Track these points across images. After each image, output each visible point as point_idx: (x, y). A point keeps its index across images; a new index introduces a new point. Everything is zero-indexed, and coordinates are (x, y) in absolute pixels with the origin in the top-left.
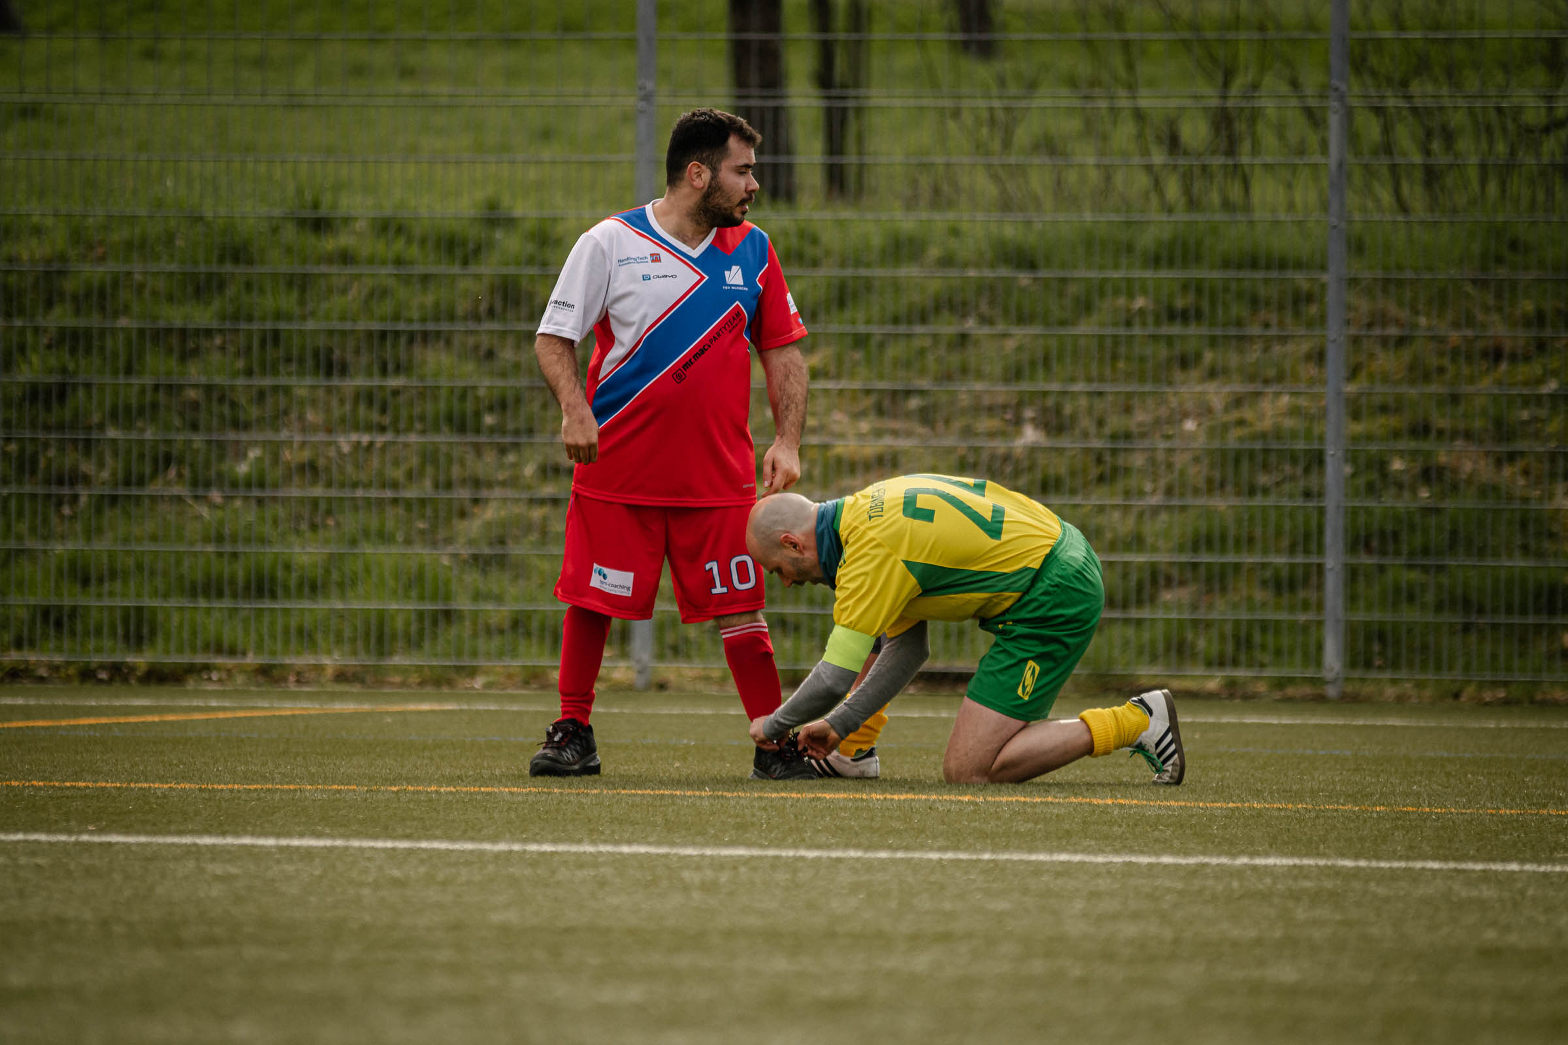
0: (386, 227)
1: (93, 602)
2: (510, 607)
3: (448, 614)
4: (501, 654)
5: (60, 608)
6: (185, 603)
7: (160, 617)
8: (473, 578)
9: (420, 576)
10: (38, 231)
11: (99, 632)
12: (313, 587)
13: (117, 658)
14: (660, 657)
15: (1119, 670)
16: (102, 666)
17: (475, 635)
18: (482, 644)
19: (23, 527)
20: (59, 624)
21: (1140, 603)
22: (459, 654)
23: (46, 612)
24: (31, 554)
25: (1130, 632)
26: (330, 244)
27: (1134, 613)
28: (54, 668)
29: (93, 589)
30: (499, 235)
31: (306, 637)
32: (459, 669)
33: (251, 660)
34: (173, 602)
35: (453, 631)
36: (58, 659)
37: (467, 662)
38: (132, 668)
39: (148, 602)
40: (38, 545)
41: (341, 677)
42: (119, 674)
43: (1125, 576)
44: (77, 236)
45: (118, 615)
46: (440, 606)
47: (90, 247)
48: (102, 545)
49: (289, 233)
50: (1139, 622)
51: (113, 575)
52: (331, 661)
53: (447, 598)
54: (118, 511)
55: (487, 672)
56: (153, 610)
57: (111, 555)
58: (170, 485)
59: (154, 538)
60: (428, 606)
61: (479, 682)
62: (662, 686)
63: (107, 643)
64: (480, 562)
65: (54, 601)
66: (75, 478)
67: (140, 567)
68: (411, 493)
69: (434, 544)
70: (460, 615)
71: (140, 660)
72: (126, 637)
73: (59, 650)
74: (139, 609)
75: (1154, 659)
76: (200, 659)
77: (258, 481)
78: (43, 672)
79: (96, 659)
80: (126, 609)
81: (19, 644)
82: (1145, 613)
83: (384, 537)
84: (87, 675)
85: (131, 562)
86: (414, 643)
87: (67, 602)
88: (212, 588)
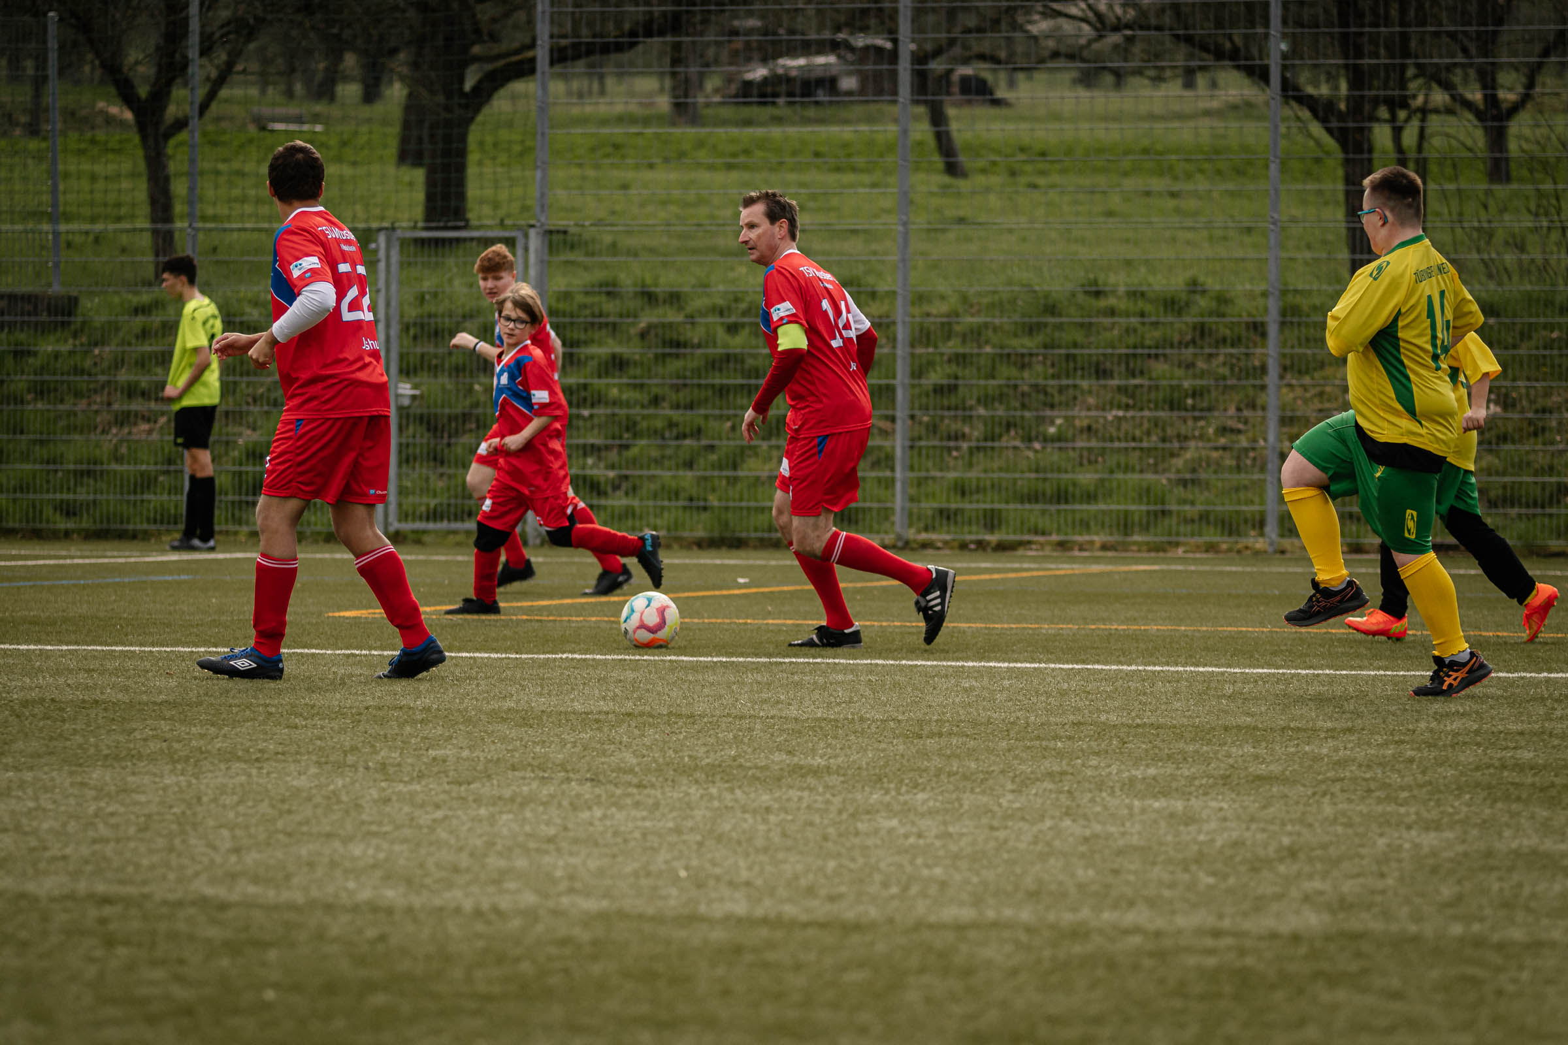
0: (1135, 294)
1: (967, 506)
2: (1200, 507)
3: (1163, 512)
4: (1193, 535)
5: (948, 510)
6: (1019, 506)
7: (1004, 514)
8: (1179, 491)
9: (1148, 490)
10: (943, 298)
11: (970, 523)
12: (1090, 497)
13: (980, 537)
14: (1282, 536)
15: (1539, 542)
16: (972, 542)
17: (1178, 524)
18: (1182, 529)
19: (930, 464)
20: (948, 518)
21: (1551, 505)
22: (1170, 534)
23: (941, 511)
24: (934, 479)
25: (1546, 520)
26: (1103, 303)
27: (1548, 510)
28: (946, 543)
29: (967, 497)
30: (1198, 297)
31: (1085, 526)
32: (1170, 543)
33: (1055, 538)
34: (1011, 506)
35: (1167, 522)
36: (948, 537)
37: (1174, 539)
38: (988, 543)
39: (997, 506)
40: (938, 474)
41: (1104, 547)
42: (981, 545)
43: (1543, 489)
44: (964, 299)
45: (981, 514)
46: (1159, 507)
47: (971, 306)
48: (973, 474)
49: (1081, 298)
50: (1551, 516)
51: (978, 491)
52: (1098, 539)
53: (1163, 503)
54: (981, 455)
55: (1184, 544)
56: (1000, 511)
57: (978, 479)
58: (1011, 440)
59: (1000, 469)
60: (1152, 508)
61: (1180, 551)
62: (1283, 552)
63: (974, 528)
64: (1184, 483)
65: (944, 505)
66: (959, 436)
67: (993, 486)
68: (1145, 445)
69: (1156, 472)
70: (1170, 512)
71: (993, 538)
72: (985, 525)
73: (948, 532)
74: (992, 510)
75: (1559, 536)
76: (1026, 537)
77: (1059, 438)
78: (939, 544)
79: (969, 537)
80: (985, 510)
81: (926, 529)
82: (1554, 511)
83: (1128, 469)
84: (963, 546)
85: (988, 483)
86: (1145, 528)
87: (953, 506)
88: (1033, 497)
